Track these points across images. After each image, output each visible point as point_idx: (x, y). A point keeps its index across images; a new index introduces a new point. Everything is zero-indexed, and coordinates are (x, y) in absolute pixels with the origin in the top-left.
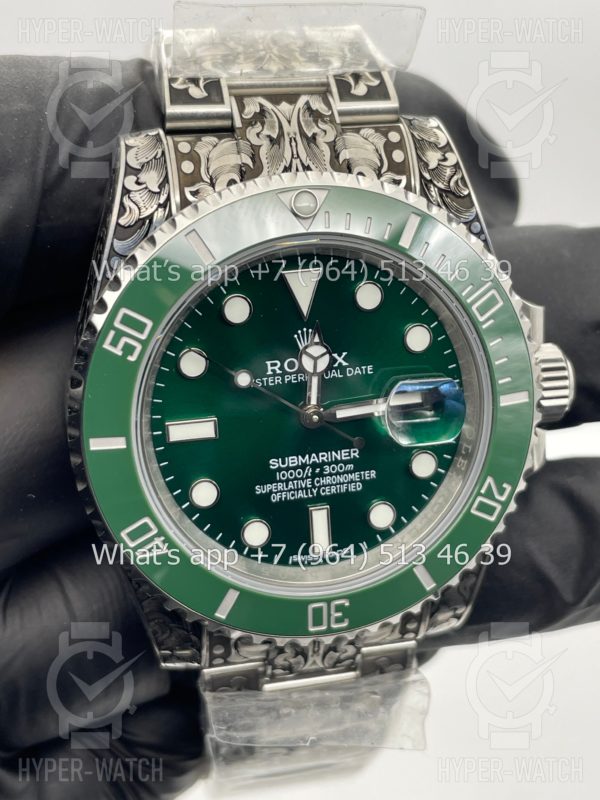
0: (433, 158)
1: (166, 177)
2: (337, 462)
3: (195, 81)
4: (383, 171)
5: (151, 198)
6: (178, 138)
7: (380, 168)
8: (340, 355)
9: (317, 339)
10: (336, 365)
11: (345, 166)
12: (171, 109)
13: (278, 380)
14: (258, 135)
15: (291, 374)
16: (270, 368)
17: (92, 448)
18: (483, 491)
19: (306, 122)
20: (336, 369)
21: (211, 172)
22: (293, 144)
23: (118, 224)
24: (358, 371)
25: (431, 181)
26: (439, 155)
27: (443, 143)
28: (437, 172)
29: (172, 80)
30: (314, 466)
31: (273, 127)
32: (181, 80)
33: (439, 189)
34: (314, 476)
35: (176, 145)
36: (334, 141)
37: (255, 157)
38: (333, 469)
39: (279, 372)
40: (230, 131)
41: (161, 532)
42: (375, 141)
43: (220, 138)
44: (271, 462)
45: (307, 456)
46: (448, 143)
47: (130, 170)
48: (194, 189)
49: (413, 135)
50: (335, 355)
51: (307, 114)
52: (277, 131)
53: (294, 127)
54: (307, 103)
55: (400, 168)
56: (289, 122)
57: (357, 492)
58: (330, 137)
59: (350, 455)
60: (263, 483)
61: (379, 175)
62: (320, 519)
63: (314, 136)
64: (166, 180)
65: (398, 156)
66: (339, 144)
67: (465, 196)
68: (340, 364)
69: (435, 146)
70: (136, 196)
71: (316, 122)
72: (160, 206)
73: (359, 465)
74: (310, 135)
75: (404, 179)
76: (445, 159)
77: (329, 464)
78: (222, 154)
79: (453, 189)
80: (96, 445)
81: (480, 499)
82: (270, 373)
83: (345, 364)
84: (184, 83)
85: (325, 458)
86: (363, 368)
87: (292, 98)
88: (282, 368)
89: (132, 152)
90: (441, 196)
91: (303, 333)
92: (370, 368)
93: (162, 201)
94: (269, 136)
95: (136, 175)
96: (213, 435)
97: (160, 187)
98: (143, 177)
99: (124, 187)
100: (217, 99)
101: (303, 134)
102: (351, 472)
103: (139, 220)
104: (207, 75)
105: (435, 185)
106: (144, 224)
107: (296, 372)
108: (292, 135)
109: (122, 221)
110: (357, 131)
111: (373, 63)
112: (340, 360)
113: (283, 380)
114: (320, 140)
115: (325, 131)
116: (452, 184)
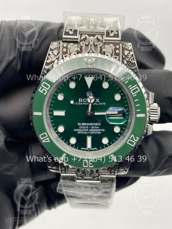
0: (126, 53)
1: (59, 52)
2: (95, 126)
3: (71, 30)
4: (113, 55)
5: (55, 57)
6: (64, 43)
7: (112, 54)
8: (97, 99)
9: (91, 95)
10: (96, 102)
11: (103, 53)
12: (64, 36)
13: (81, 104)
14: (83, 44)
15: (85, 102)
16: (80, 100)
17: (34, 114)
18: (130, 138)
19: (96, 41)
20: (96, 103)
21: (70, 51)
22: (91, 46)
23: (46, 62)
24: (102, 104)
25: (125, 58)
26: (128, 52)
27: (130, 49)
28: (127, 56)
29: (66, 29)
30: (89, 126)
31: (87, 42)
32: (68, 29)
33: (127, 60)
34: (89, 128)
35: (63, 44)
36: (102, 47)
37: (81, 49)
39: (82, 102)
40: (77, 42)
41: (48, 137)
42: (112, 47)
43: (74, 44)
45: (87, 123)
46: (131, 49)
47: (51, 50)
48: (65, 55)
49: (122, 47)
50: (96, 99)
51: (97, 39)
52: (88, 43)
53: (92, 42)
54: (97, 37)
55: (117, 54)
56: (91, 41)
58: (101, 46)
61: (112, 56)
62: (89, 140)
63: (97, 45)
64: (59, 53)
65: (117, 51)
66: (103, 47)
67: (133, 63)
68: (97, 101)
69: (128, 50)
70: (51, 56)
71: (98, 42)
72: (57, 59)
73: (100, 127)
74: (96, 45)
75: (118, 57)
76: (130, 53)
77: (93, 126)
78: (74, 47)
79: (130, 61)
80: (35, 113)
81: (129, 140)
82: (79, 101)
84: (69, 30)
85: (92, 125)
86: (103, 103)
87: (94, 35)
88: (83, 101)
89: (53, 45)
90: (127, 62)
91: (88, 93)
92: (105, 103)
93: (57, 58)
94: (86, 44)
95: (52, 51)
96: (64, 115)
97: (57, 54)
98: (54, 52)
99: (49, 53)
100: (75, 35)
101: (94, 44)
103: (52, 61)
104: (75, 29)
105: (126, 59)
106: (52, 63)
107: (86, 102)
108: (91, 44)
109: (48, 62)
110: (109, 45)
111: (117, 28)
112: (97, 100)
113: (83, 104)
114: (98, 46)
115: (100, 44)
116: (130, 59)
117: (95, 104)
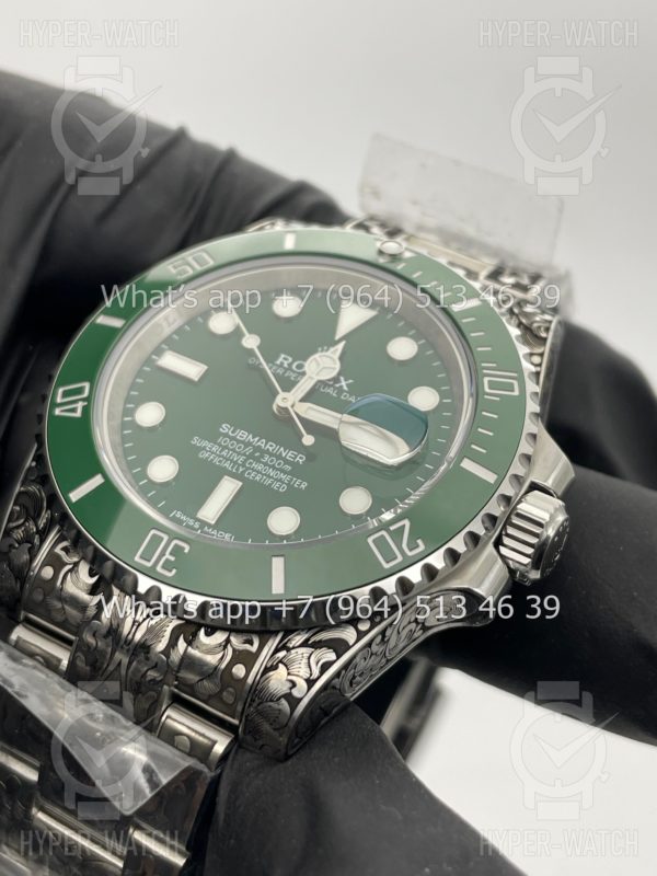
2: (279, 457)
8: (346, 380)
10: (337, 385)
13: (281, 372)
15: (294, 372)
16: (281, 360)
17: (98, 321)
24: (352, 399)
30: (258, 449)
34: (251, 456)
38: (272, 461)
41: (88, 399)
44: (224, 426)
45: (256, 439)
50: (342, 378)
57: (277, 492)
59: (294, 459)
60: (203, 438)
62: (226, 489)
67: (541, 337)
68: (341, 386)
73: (297, 470)
77: (271, 455)
80: (102, 320)
82: (278, 362)
83: (345, 388)
85: (271, 449)
86: (359, 398)
88: (290, 365)
96: (196, 379)
102: (285, 472)
105: (519, 318)
112: (343, 383)
113: (284, 373)
117: (330, 391)
